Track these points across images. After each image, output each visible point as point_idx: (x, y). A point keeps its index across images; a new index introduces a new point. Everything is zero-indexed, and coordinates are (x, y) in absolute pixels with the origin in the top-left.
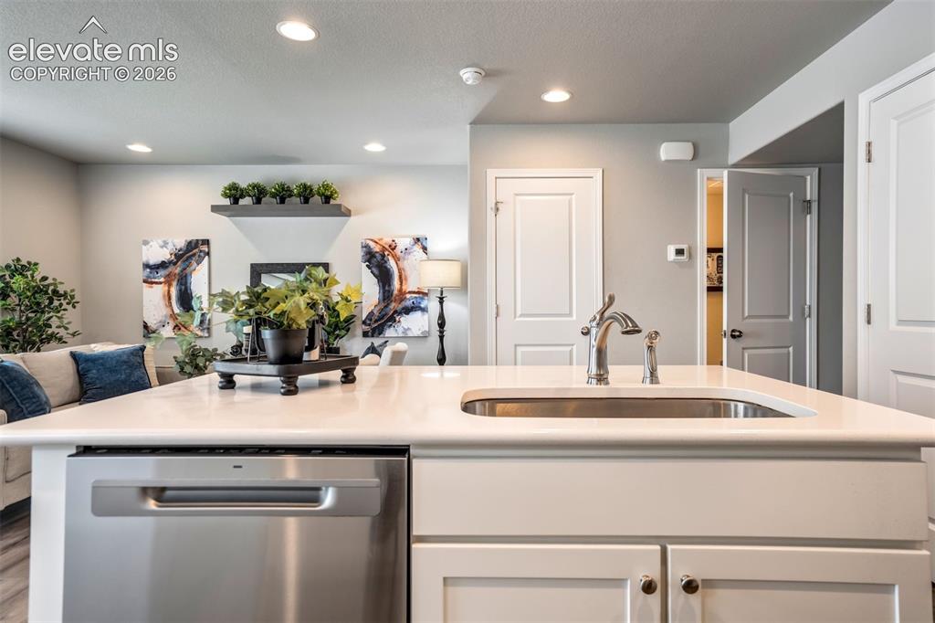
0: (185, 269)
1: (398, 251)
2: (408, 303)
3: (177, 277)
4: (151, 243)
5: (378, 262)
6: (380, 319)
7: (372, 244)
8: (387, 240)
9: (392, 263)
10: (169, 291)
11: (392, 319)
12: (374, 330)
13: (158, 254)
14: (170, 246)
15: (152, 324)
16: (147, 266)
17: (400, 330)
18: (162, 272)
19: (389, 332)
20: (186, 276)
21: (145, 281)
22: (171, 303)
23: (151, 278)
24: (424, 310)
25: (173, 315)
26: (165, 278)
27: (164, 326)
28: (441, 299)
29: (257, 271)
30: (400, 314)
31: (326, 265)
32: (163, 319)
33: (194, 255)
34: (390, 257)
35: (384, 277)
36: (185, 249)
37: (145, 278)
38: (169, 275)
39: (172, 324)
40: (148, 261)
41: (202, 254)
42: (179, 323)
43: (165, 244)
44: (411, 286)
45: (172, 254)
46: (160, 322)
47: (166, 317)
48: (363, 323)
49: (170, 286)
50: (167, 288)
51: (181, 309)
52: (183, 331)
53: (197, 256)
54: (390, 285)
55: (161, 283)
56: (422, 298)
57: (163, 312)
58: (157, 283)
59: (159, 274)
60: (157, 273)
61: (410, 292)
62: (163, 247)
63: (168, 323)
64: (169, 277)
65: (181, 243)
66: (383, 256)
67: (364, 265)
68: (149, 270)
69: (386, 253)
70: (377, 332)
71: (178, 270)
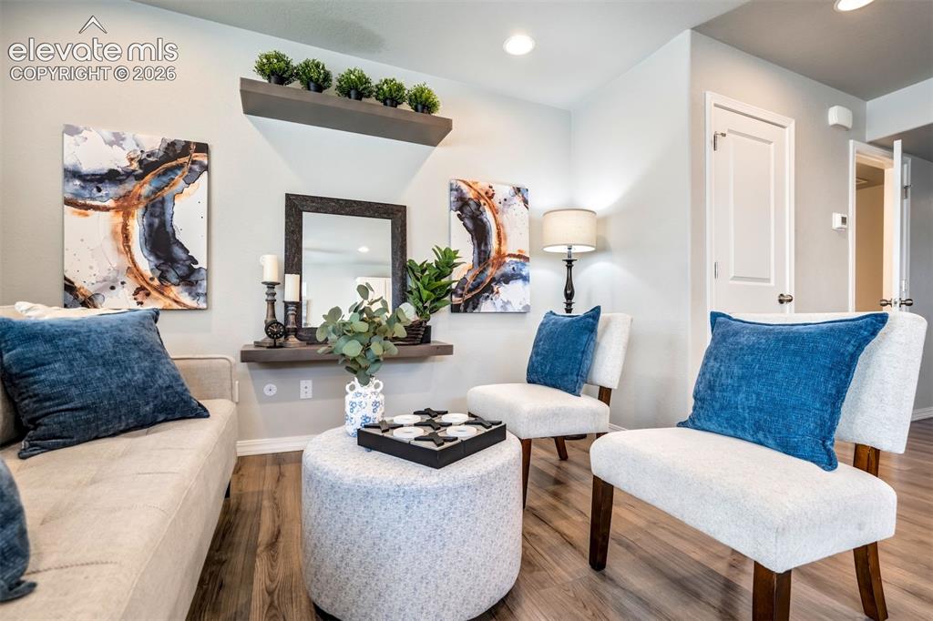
0: (160, 189)
1: (496, 200)
2: (507, 269)
3: (144, 201)
4: (85, 133)
5: (472, 211)
6: (475, 288)
7: (465, 188)
8: (483, 185)
9: (488, 216)
10: (125, 227)
11: (489, 289)
12: (467, 303)
13: (96, 155)
14: (129, 146)
15: (85, 283)
16: (72, 174)
17: (499, 303)
18: (110, 190)
19: (486, 306)
20: (163, 202)
21: (68, 202)
22: (129, 247)
23: (83, 198)
24: (525, 279)
25: (134, 270)
26: (116, 201)
27: (113, 288)
28: (570, 263)
29: (296, 207)
30: (498, 282)
31: (402, 209)
32: (112, 275)
33: (181, 166)
34: (487, 208)
35: (479, 233)
36: (161, 154)
37: (69, 196)
38: (125, 196)
39: (132, 285)
40: (75, 165)
41: (196, 167)
42: (148, 284)
43: (118, 140)
44: (511, 247)
45: (132, 159)
46: (105, 281)
47: (118, 271)
48: (453, 292)
49: (127, 215)
50: (121, 219)
51: (152, 258)
52: (157, 299)
53: (186, 169)
54: (486, 245)
55: (107, 209)
56: (524, 265)
57: (112, 261)
58: (97, 208)
59: (103, 193)
60: (99, 190)
61: (510, 255)
62: (111, 144)
63: (123, 283)
64: (126, 200)
65: (153, 142)
66: (479, 205)
67: (454, 214)
68: (78, 182)
69: (482, 202)
70: (470, 305)
71: (146, 189)
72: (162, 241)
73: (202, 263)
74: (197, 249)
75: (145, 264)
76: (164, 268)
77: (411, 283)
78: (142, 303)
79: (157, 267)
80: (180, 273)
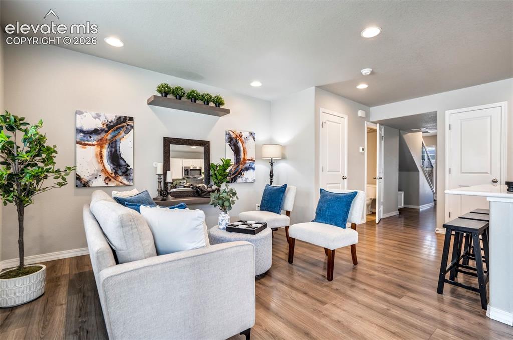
0: (115, 136)
1: (243, 138)
2: (247, 165)
3: (108, 142)
4: (85, 114)
5: (234, 142)
6: (236, 173)
7: (232, 133)
8: (238, 132)
9: (240, 144)
10: (101, 152)
11: (240, 173)
12: (232, 179)
13: (89, 122)
14: (103, 119)
15: (85, 176)
16: (80, 131)
17: (244, 179)
18: (95, 137)
19: (239, 180)
20: (116, 141)
21: (78, 143)
22: (102, 161)
23: (84, 141)
24: (254, 169)
25: (104, 170)
26: (97, 141)
27: (96, 178)
28: (271, 164)
29: (168, 142)
30: (244, 171)
31: (208, 142)
32: (96, 172)
33: (123, 127)
34: (240, 141)
35: (237, 151)
36: (115, 122)
37: (78, 140)
38: (101, 140)
39: (103, 176)
40: (81, 127)
41: (129, 127)
42: (110, 176)
43: (98, 116)
44: (248, 157)
45: (103, 124)
46: (93, 175)
47: (98, 171)
48: (228, 176)
49: (102, 147)
50: (99, 149)
51: (111, 165)
52: (113, 182)
53: (125, 128)
54: (239, 156)
55: (93, 145)
56: (253, 163)
57: (95, 167)
58: (89, 145)
59: (92, 138)
60: (90, 137)
61: (248, 160)
62: (95, 118)
63: (100, 176)
64: (101, 141)
65: (112, 117)
66: (237, 140)
67: (228, 144)
68: (82, 134)
69: (238, 139)
70: (234, 180)
71: (109, 137)
72: (115, 158)
73: (131, 167)
74: (129, 161)
75: (109, 167)
76: (116, 169)
77: (212, 173)
78: (107, 184)
79: (114, 169)
80: (123, 171)
